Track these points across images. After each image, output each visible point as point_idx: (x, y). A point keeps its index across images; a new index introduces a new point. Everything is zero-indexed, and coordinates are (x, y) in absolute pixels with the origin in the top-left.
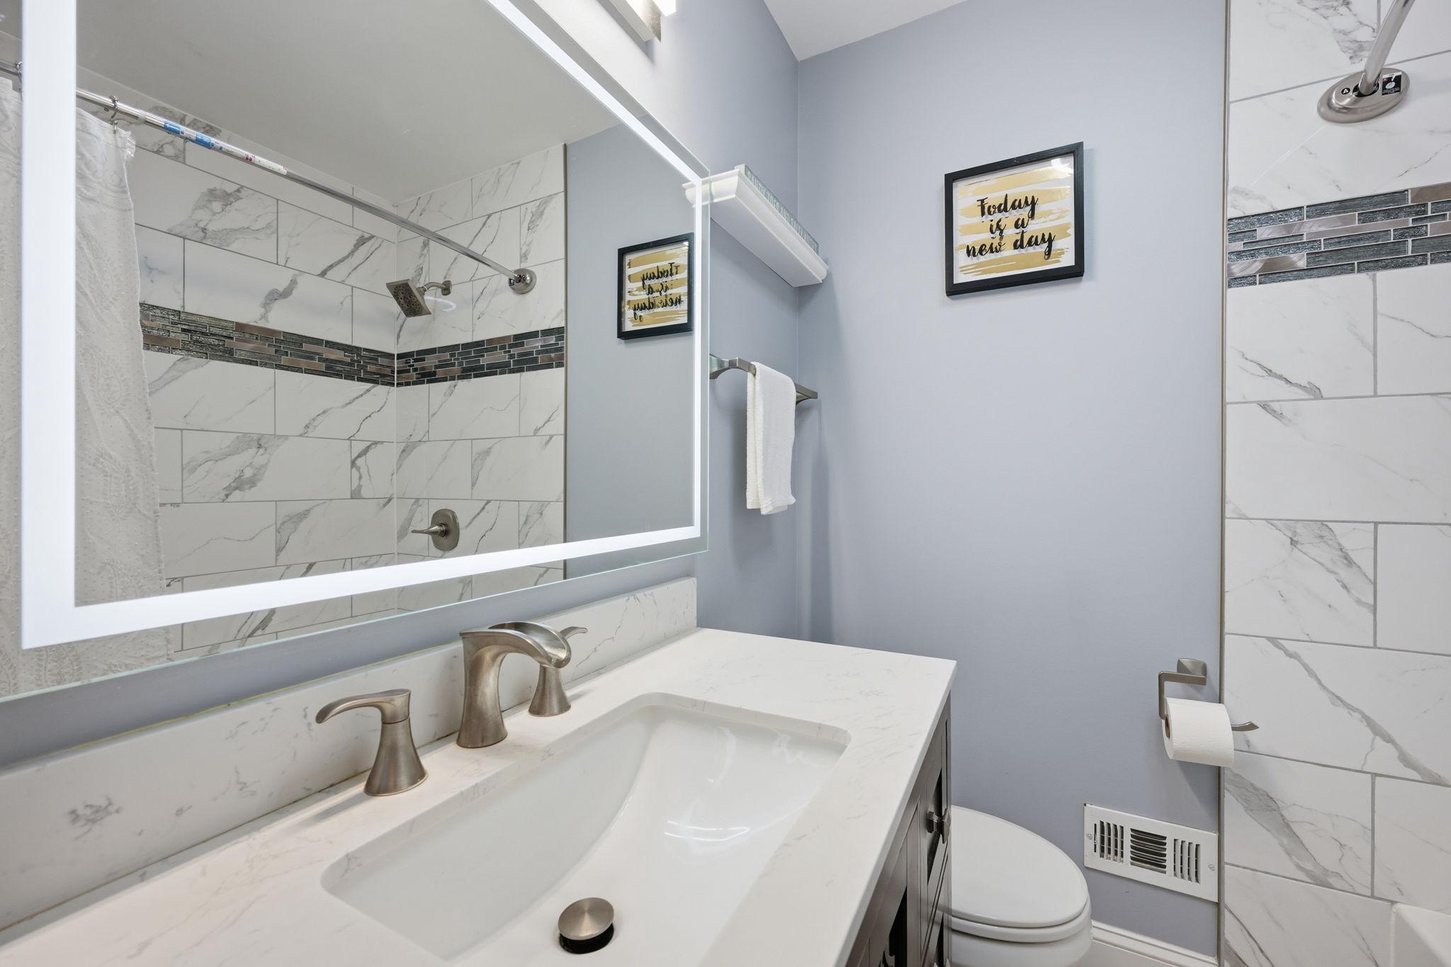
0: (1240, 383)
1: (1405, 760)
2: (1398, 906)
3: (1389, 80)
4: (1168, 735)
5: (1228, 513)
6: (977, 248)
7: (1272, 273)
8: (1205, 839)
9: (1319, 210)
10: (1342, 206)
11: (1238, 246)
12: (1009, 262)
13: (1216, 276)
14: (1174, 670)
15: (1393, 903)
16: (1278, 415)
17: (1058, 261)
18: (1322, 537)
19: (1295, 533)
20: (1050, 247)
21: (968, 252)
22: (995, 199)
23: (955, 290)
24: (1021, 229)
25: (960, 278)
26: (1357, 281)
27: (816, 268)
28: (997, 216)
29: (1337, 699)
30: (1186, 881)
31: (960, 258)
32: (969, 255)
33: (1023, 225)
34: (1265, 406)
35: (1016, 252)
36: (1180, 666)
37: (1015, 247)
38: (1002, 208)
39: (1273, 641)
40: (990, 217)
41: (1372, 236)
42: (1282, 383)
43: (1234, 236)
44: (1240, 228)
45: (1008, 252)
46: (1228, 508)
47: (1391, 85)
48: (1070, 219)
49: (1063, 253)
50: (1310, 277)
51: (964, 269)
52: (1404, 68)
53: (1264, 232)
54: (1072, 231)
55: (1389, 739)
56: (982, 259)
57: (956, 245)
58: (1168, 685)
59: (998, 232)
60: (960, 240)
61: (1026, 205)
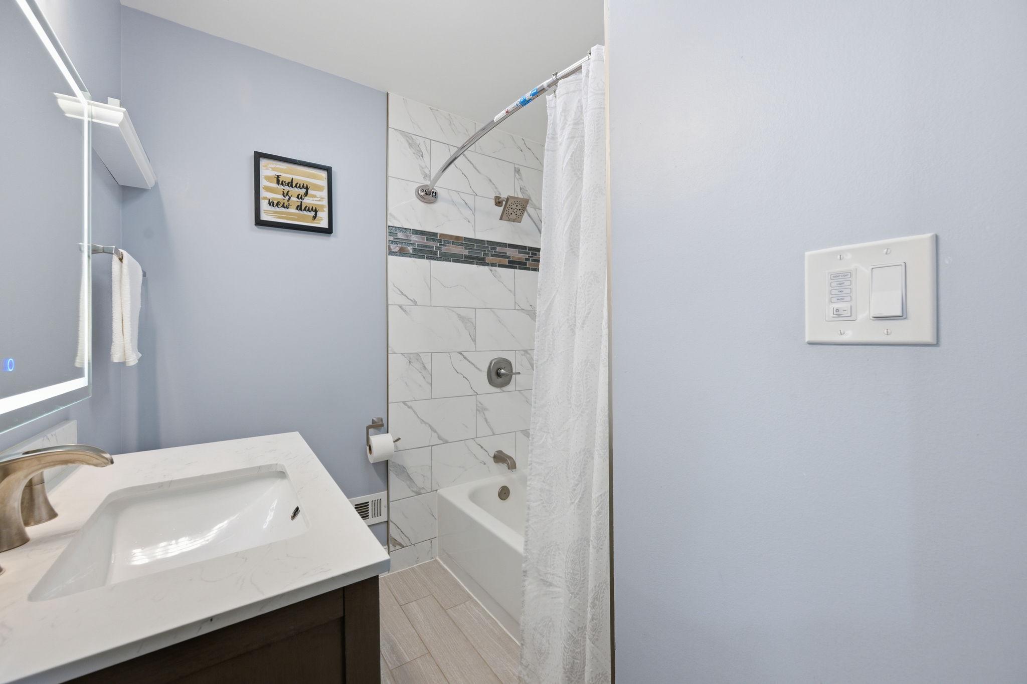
0: (394, 297)
1: (440, 438)
2: (438, 491)
3: (433, 192)
4: (371, 453)
5: (389, 352)
6: (275, 202)
7: (402, 253)
8: (382, 495)
9: (416, 232)
10: (422, 233)
11: (392, 238)
12: (291, 216)
13: (384, 250)
14: (371, 424)
15: (437, 490)
16: (405, 311)
17: (319, 223)
18: (417, 359)
19: (410, 358)
20: (316, 214)
21: (270, 203)
22: (286, 177)
23: (259, 223)
24: (301, 200)
25: (264, 217)
26: (425, 262)
27: (149, 180)
28: (287, 188)
29: (423, 421)
30: (377, 517)
31: (264, 205)
32: (270, 205)
33: (301, 198)
34: (401, 307)
35: (297, 211)
36: (373, 421)
37: (297, 209)
38: (290, 184)
39: (404, 403)
40: (282, 187)
41: (430, 247)
42: (406, 298)
43: (391, 234)
44: (392, 231)
45: (293, 210)
46: (389, 349)
47: (434, 194)
48: (325, 202)
49: (322, 220)
50: (413, 257)
51: (266, 212)
52: (437, 190)
53: (400, 235)
54: (326, 209)
55: (435, 432)
56: (277, 209)
57: (262, 196)
58: (371, 430)
59: (288, 197)
60: (263, 193)
61: (303, 187)
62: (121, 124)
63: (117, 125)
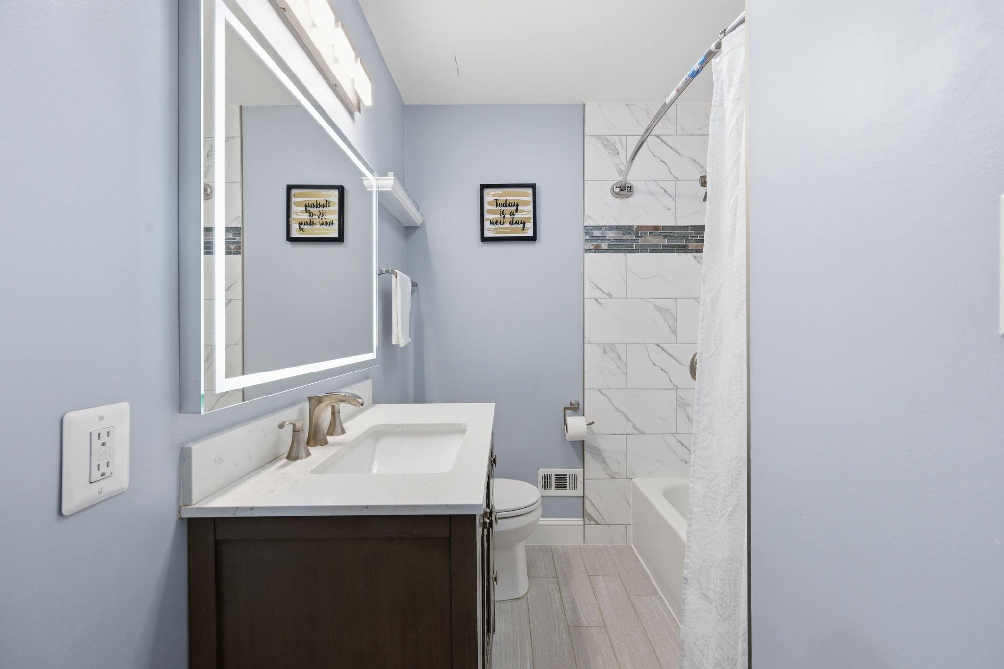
0: (590, 292)
1: (635, 428)
2: (633, 480)
3: (628, 187)
4: (567, 432)
5: (585, 342)
6: (494, 221)
7: (598, 250)
8: (578, 471)
9: (611, 228)
10: (618, 228)
11: (588, 237)
12: (506, 230)
13: (581, 249)
14: (569, 406)
15: (632, 479)
16: (600, 304)
17: (527, 233)
18: (612, 350)
19: (605, 349)
20: (524, 226)
21: (491, 223)
22: (502, 199)
23: (484, 239)
24: (512, 216)
25: (487, 234)
26: (620, 256)
27: (417, 219)
28: (503, 208)
29: (617, 409)
30: (573, 491)
31: (487, 224)
32: (491, 224)
33: (513, 215)
34: (596, 300)
35: (510, 226)
36: (571, 404)
37: (510, 224)
38: (505, 205)
39: (599, 390)
40: (500, 208)
41: (625, 240)
42: (601, 291)
43: (587, 233)
44: (588, 230)
45: (507, 225)
46: (586, 339)
47: (629, 189)
48: (531, 215)
49: (528, 230)
50: (609, 252)
51: (489, 230)
52: (633, 183)
53: (596, 233)
54: (532, 220)
55: (630, 421)
56: (496, 227)
57: (485, 218)
58: (567, 412)
59: (503, 215)
60: (487, 216)
61: (514, 205)
62: (392, 188)
63: (391, 189)
